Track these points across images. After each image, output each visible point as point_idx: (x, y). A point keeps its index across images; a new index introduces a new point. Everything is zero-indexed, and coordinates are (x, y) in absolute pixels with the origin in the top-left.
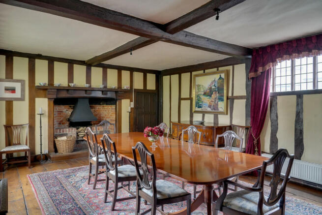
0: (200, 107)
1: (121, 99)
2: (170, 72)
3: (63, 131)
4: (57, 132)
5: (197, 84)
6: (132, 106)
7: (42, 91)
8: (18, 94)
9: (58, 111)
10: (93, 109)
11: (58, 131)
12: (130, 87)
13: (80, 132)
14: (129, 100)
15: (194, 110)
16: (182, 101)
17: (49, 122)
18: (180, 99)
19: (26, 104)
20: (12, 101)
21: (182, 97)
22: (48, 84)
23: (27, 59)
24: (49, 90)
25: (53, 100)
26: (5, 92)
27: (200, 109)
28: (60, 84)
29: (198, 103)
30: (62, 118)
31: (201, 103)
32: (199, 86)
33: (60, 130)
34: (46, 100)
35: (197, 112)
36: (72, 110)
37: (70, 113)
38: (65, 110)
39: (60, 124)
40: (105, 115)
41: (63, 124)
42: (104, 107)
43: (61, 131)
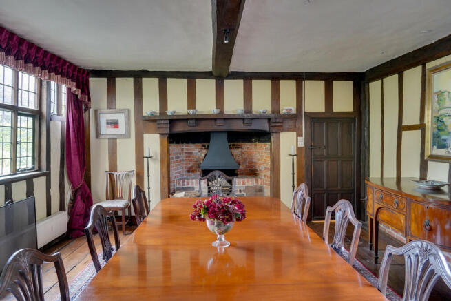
0: (441, 147)
1: (278, 132)
2: (380, 72)
3: (188, 184)
4: (179, 184)
5: (435, 90)
6: (302, 143)
7: (151, 124)
8: (121, 130)
9: (186, 153)
10: (240, 150)
11: (181, 182)
12: (297, 109)
13: (214, 186)
14: (294, 134)
15: (427, 153)
16: (404, 133)
17: (161, 169)
18: (401, 128)
19: (131, 143)
20: (116, 139)
21: (405, 123)
22: (160, 113)
23: (131, 80)
24: (158, 122)
25: (167, 136)
26: (107, 127)
27: (442, 152)
28: (174, 112)
29: (439, 137)
30: (191, 164)
31: (444, 137)
32: (440, 94)
33: (183, 182)
34: (157, 136)
35: (434, 158)
36: (205, 151)
37: (203, 155)
38: (196, 151)
39: (189, 171)
40: (259, 160)
41: (193, 171)
42: (256, 145)
43: (186, 183)
